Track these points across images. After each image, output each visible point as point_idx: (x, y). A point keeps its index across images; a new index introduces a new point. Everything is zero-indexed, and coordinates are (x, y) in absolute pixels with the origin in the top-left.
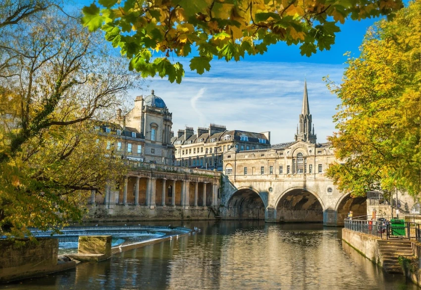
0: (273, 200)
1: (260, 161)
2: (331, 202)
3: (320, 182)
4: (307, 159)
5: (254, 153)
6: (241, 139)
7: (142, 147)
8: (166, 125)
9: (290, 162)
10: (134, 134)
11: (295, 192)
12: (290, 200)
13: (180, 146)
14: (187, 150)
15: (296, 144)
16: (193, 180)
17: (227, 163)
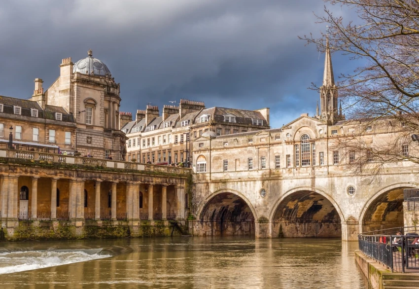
0: (267, 209)
1: (246, 150)
2: (352, 208)
3: (336, 179)
4: (316, 143)
5: (237, 138)
6: (225, 121)
7: (71, 135)
8: (110, 101)
9: (290, 150)
10: (59, 116)
11: (299, 196)
12: (293, 207)
13: (140, 133)
14: (149, 140)
15: (298, 122)
16: (145, 181)
17: (198, 155)
